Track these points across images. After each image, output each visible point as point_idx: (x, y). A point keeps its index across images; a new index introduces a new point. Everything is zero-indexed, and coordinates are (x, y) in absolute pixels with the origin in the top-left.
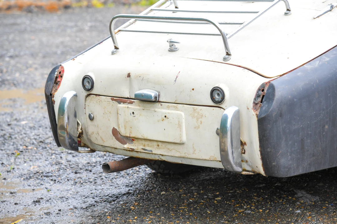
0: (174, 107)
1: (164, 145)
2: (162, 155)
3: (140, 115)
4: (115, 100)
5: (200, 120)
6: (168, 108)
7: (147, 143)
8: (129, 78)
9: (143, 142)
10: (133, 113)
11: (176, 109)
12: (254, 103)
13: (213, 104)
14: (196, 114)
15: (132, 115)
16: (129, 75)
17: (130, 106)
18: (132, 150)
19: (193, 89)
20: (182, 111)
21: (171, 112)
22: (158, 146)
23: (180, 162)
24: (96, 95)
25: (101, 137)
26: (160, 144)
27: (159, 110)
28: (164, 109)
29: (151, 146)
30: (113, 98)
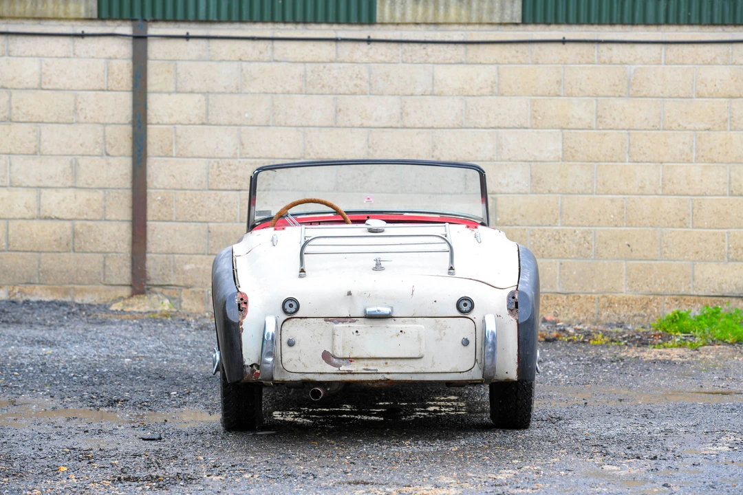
0: (412, 321)
1: (394, 362)
2: (388, 373)
3: (367, 333)
4: (330, 321)
5: (443, 332)
6: (404, 322)
7: (370, 362)
8: (349, 296)
9: (366, 362)
10: (357, 332)
11: (415, 323)
12: (508, 309)
13: (459, 314)
14: (439, 326)
15: (355, 334)
16: (350, 293)
17: (351, 325)
18: (350, 373)
19: (435, 301)
20: (421, 324)
21: (409, 326)
22: (386, 363)
23: (410, 379)
24: (301, 318)
25: (303, 364)
26: (389, 361)
27: (392, 326)
28: (398, 324)
29: (376, 365)
30: (327, 319)
